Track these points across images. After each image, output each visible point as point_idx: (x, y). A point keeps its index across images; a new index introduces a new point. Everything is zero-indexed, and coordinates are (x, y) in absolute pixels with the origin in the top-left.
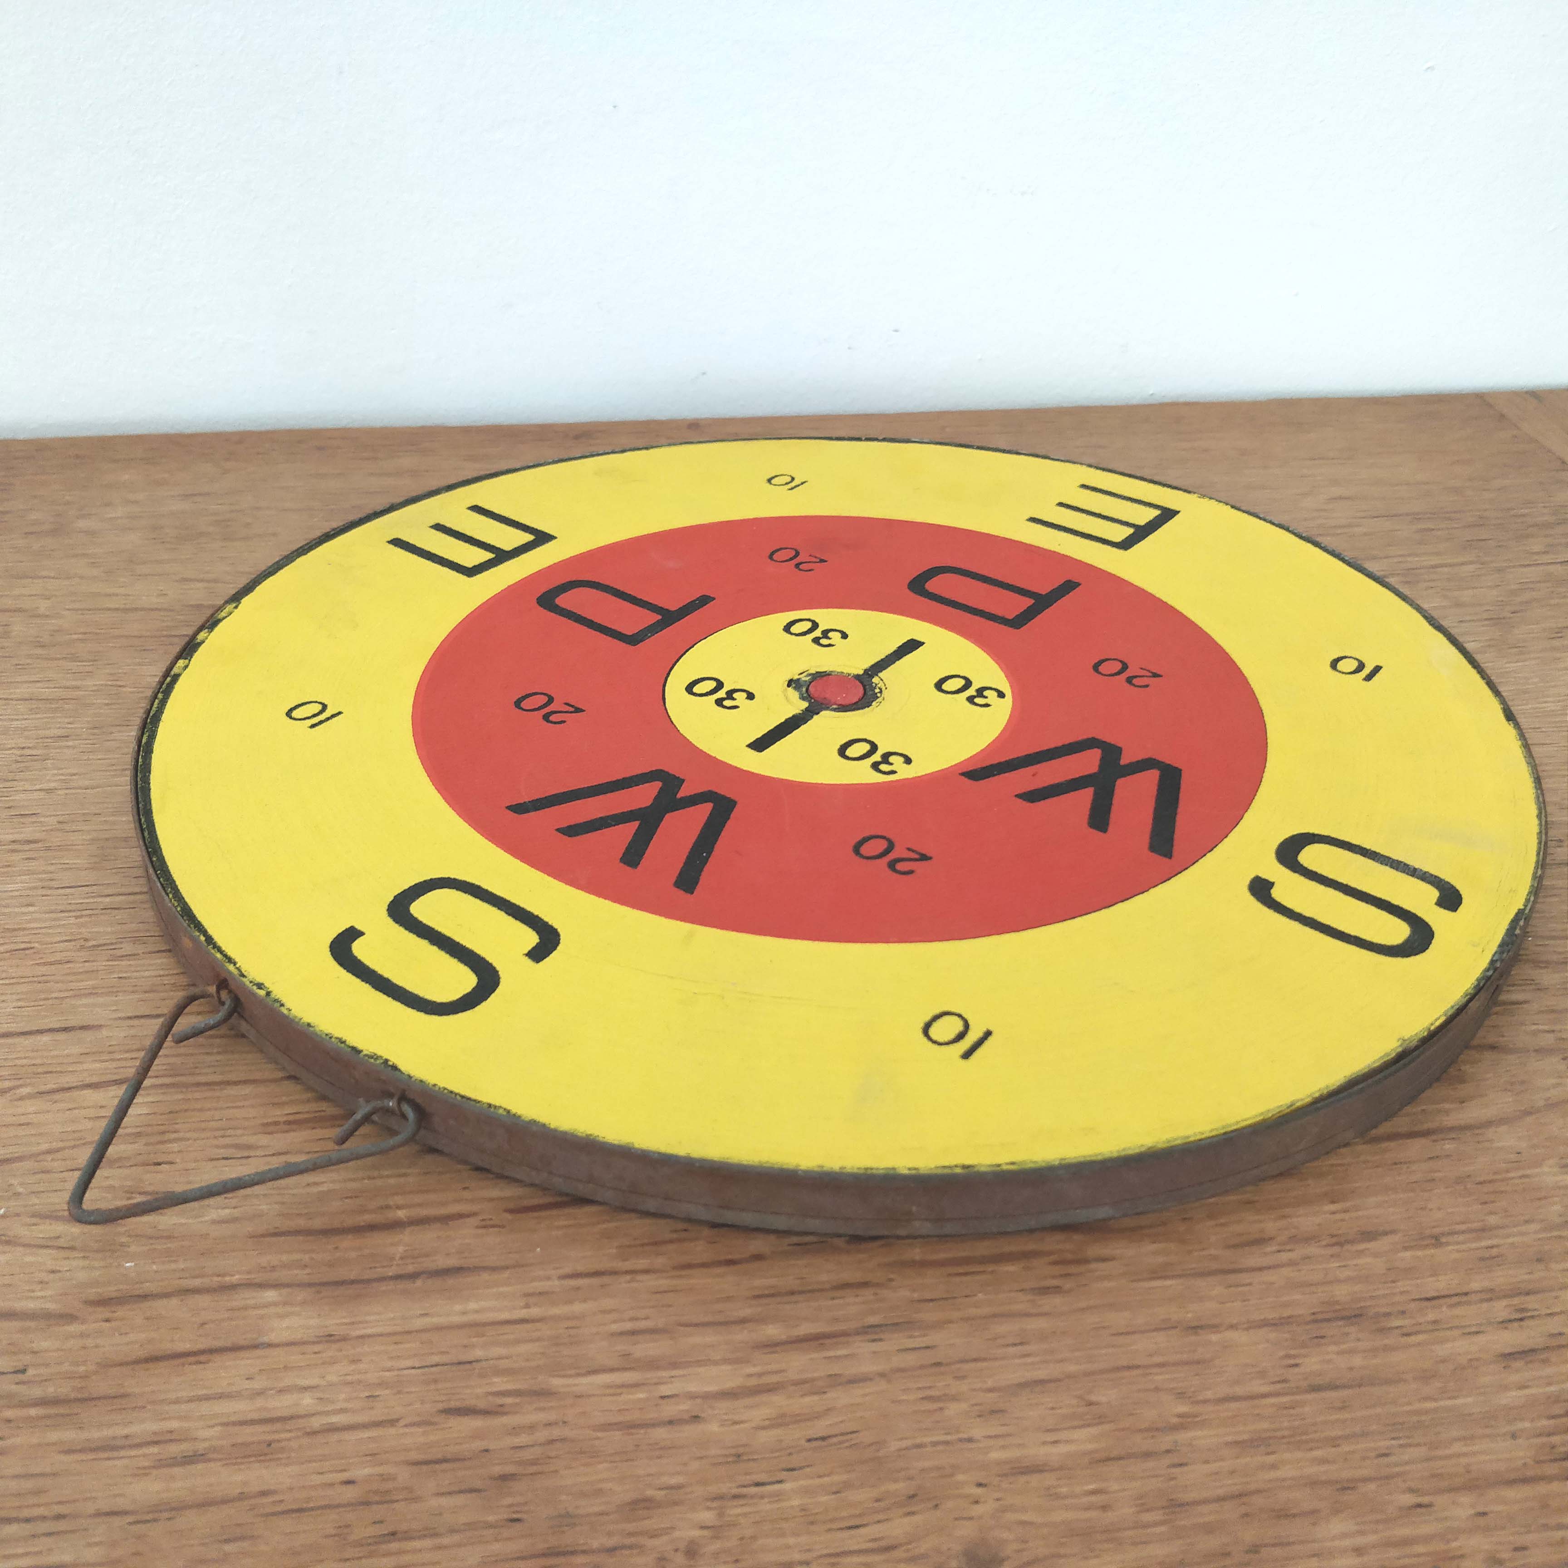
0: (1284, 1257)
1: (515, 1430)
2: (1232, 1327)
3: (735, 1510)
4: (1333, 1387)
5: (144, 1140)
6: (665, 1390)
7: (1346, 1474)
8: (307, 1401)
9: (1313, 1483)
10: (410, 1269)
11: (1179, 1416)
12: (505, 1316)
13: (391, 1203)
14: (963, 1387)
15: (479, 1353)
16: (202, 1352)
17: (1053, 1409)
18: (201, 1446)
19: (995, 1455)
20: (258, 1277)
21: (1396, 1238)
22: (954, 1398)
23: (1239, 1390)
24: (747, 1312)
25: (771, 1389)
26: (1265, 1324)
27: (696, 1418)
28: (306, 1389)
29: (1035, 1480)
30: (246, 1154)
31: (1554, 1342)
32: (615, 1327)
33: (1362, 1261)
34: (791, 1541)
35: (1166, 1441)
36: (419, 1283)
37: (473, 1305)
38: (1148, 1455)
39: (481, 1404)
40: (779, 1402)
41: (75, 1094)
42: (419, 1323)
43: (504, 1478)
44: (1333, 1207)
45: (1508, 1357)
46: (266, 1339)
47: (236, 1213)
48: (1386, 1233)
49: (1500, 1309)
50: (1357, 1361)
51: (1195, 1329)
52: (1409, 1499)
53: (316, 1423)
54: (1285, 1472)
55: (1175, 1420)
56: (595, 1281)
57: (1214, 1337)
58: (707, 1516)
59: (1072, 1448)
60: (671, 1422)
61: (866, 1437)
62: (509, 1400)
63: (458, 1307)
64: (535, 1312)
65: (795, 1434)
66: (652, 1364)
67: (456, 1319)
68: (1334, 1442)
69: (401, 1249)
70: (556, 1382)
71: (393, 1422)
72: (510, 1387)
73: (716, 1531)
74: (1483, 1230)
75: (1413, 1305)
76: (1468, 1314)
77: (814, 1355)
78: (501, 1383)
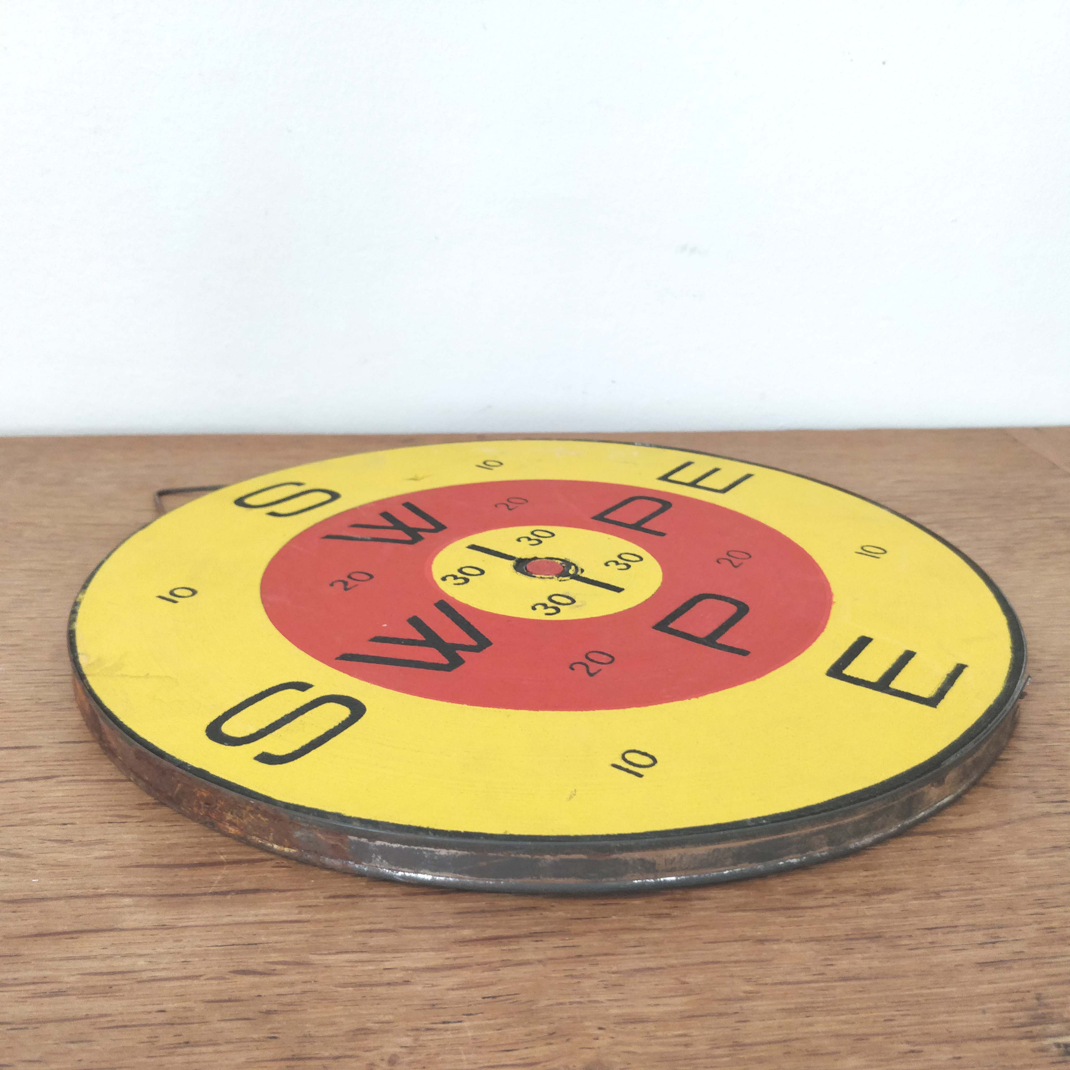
0: (830, 901)
1: (281, 985)
2: (789, 941)
3: (426, 1037)
4: (856, 978)
5: (57, 811)
6: (387, 965)
7: (860, 1031)
8: (141, 963)
9: (837, 1035)
10: (225, 889)
11: (745, 992)
12: (284, 918)
13: (217, 851)
14: (595, 970)
15: (263, 939)
16: (76, 932)
17: (656, 985)
18: (64, 987)
19: (614, 1011)
20: (121, 891)
21: (909, 892)
22: (590, 977)
23: (789, 978)
24: (451, 922)
25: (460, 967)
26: (812, 940)
27: (407, 982)
28: (140, 956)
29: (639, 1027)
30: (124, 820)
31: (1017, 957)
32: (358, 927)
33: (884, 905)
34: (464, 1057)
35: (736, 1006)
36: (229, 897)
37: (263, 911)
38: (720, 1015)
39: (260, 969)
40: (466, 975)
41: (17, 783)
42: (226, 920)
43: (268, 1012)
44: (865, 873)
45: (983, 965)
46: (119, 926)
47: (112, 853)
48: (901, 890)
49: (979, 936)
50: (876, 963)
51: (761, 941)
52: (907, 1047)
53: (145, 976)
54: (820, 1028)
55: (742, 995)
56: (350, 900)
57: (775, 947)
58: (407, 1041)
59: (668, 1009)
60: (389, 984)
61: (523, 998)
62: (279, 967)
63: (253, 912)
64: (304, 916)
65: (476, 994)
66: (382, 950)
67: (251, 919)
68: (854, 1011)
69: (219, 878)
70: (314, 958)
71: (197, 977)
72: (281, 959)
73: (411, 1050)
74: (971, 889)
75: (918, 932)
76: (956, 939)
77: (494, 948)
78: (275, 957)
